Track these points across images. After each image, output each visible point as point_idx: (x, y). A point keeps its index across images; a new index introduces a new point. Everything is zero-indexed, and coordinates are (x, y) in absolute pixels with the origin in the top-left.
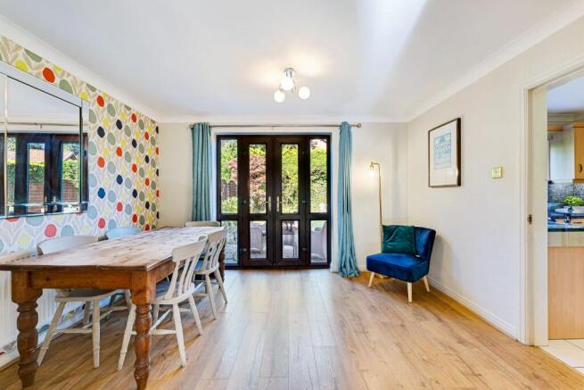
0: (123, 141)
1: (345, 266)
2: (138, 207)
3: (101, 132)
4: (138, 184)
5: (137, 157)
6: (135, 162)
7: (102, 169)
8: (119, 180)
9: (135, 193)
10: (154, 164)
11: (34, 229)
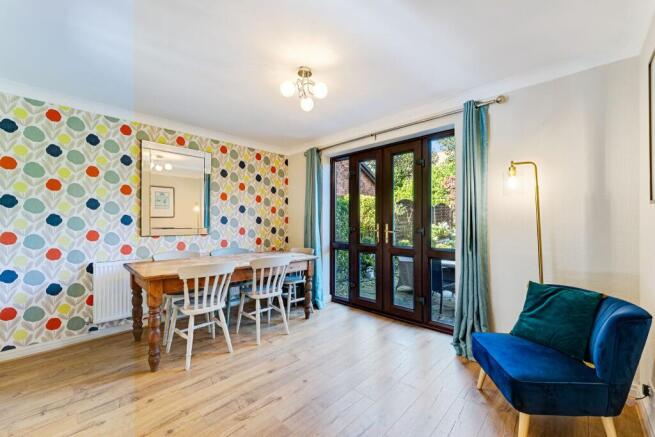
0: (246, 177)
1: (464, 339)
2: (262, 232)
3: (224, 173)
4: (262, 211)
5: (262, 190)
6: (259, 194)
7: (224, 202)
8: (242, 209)
9: (259, 220)
10: (282, 193)
11: (170, 244)
